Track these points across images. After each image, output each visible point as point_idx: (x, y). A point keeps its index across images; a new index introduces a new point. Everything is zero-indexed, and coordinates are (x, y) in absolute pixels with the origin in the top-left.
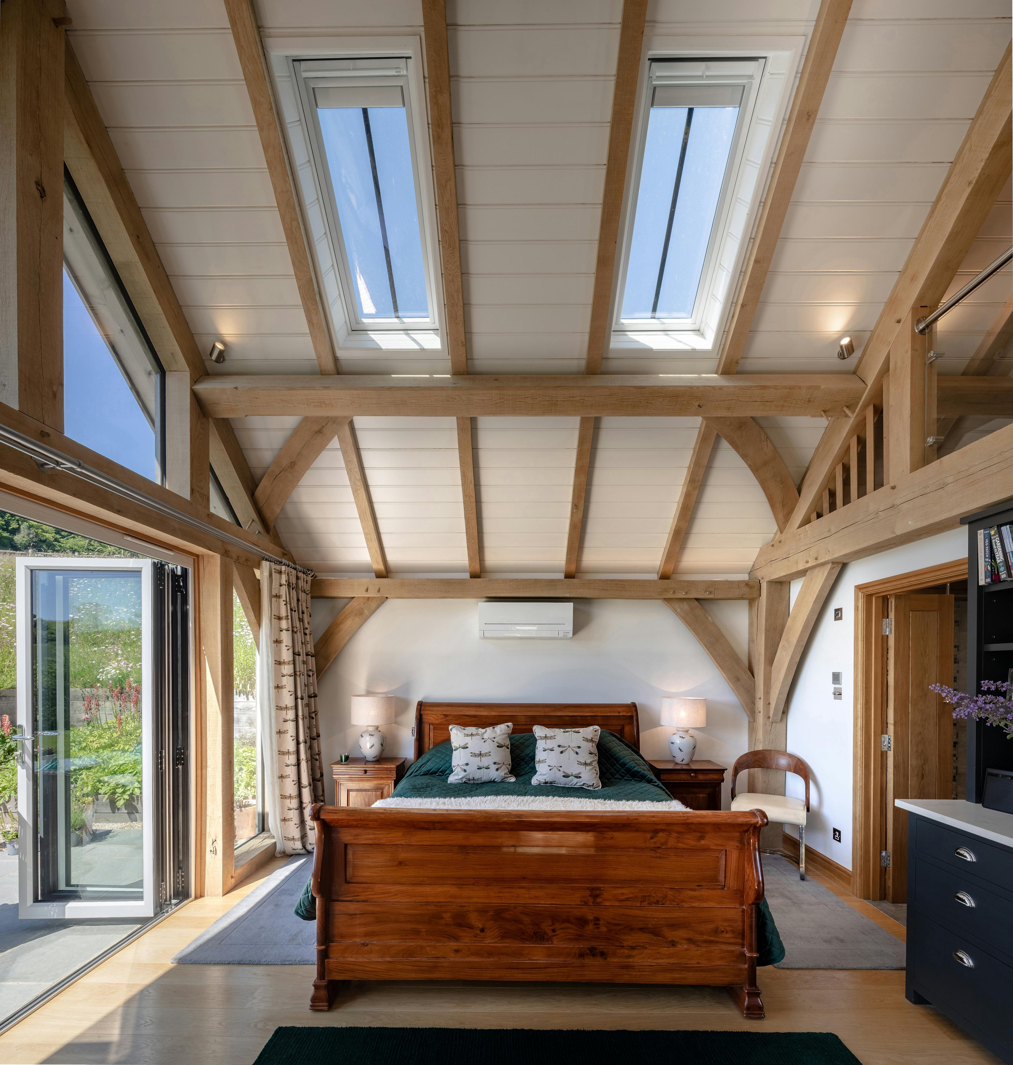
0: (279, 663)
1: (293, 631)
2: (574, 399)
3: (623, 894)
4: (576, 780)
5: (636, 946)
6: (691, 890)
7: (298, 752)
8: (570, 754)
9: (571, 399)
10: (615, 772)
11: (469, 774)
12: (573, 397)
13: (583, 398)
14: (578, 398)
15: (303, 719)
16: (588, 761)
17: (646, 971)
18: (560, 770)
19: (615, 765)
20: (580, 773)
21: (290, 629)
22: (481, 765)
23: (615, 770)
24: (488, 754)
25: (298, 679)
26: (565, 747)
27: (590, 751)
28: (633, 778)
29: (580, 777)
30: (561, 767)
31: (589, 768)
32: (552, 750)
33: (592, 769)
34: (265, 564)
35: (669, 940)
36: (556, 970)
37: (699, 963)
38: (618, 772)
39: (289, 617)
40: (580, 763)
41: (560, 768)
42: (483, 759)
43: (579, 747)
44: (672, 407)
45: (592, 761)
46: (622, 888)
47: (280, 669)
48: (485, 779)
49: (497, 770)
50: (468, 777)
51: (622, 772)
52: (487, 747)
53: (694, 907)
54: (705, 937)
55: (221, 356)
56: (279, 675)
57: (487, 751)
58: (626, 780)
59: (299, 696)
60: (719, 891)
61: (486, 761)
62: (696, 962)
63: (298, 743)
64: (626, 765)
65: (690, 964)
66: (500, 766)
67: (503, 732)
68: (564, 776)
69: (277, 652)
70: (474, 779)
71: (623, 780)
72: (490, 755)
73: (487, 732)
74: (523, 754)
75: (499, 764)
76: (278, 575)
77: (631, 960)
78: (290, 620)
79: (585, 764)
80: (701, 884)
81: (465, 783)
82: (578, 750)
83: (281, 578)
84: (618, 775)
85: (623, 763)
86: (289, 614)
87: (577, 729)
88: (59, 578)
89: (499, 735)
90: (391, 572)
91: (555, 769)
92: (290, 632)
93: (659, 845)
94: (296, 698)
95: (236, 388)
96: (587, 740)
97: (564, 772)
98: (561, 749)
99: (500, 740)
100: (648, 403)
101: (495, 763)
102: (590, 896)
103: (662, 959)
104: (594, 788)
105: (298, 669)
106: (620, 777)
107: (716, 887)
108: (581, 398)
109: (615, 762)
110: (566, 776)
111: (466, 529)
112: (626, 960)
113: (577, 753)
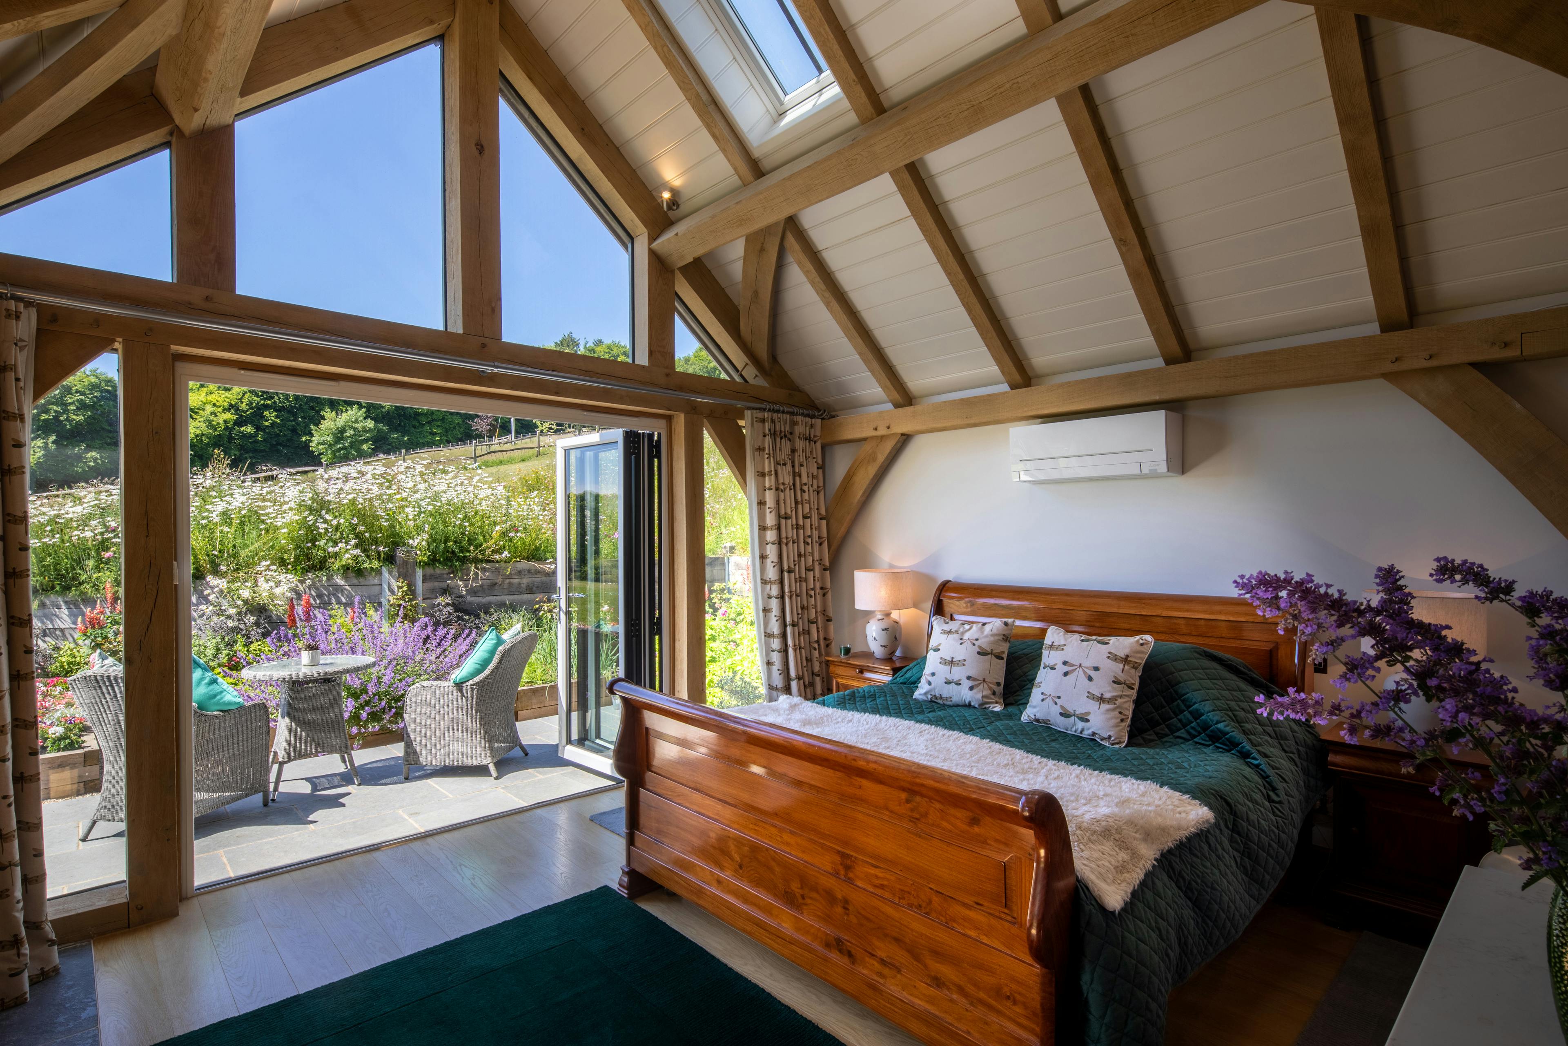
0: (763, 528)
1: (777, 489)
2: (1002, 90)
3: (877, 877)
4: (1080, 725)
5: (890, 963)
6: (965, 905)
7: (784, 635)
8: (1079, 677)
9: (998, 91)
10: (1179, 725)
11: (934, 689)
12: (999, 87)
13: (1015, 81)
14: (1008, 86)
15: (791, 597)
16: (1107, 695)
17: (897, 1007)
18: (1056, 703)
19: (1182, 712)
20: (1088, 713)
21: (773, 487)
22: (950, 678)
23: (1180, 721)
24: (962, 663)
25: (784, 548)
26: (1072, 665)
27: (1115, 677)
28: (1214, 743)
29: (1087, 721)
30: (1059, 697)
31: (1105, 707)
32: (1053, 668)
33: (1114, 710)
34: (748, 413)
35: (933, 974)
36: (800, 951)
37: (969, 1033)
38: (1184, 726)
39: (773, 473)
40: (1091, 696)
41: (1057, 700)
42: (955, 669)
43: (1096, 669)
44: (1179, 21)
45: (1117, 696)
46: (877, 867)
47: (765, 536)
48: (955, 699)
49: (971, 688)
50: (933, 693)
51: (1193, 728)
52: (961, 652)
53: (969, 937)
54: (982, 995)
55: (674, 203)
56: (763, 543)
57: (961, 658)
58: (1197, 743)
59: (786, 567)
60: (1007, 924)
61: (958, 673)
62: (964, 1029)
63: (784, 625)
64: (1203, 715)
65: (956, 1027)
66: (976, 683)
67: (995, 631)
68: (1061, 714)
69: (762, 517)
70: (941, 697)
71: (1190, 742)
72: (964, 665)
73: (971, 631)
74: (1019, 671)
75: (977, 680)
76: (761, 424)
77: (881, 981)
78: (773, 477)
79: (1101, 699)
80: (981, 902)
81: (931, 701)
82: (1092, 673)
83: (764, 427)
84: (1183, 731)
85: (1197, 710)
86: (773, 469)
87: (1106, 639)
88: (589, 454)
89: (986, 636)
90: (915, 398)
91: (1049, 700)
92: (773, 491)
93: (918, 816)
94: (782, 571)
95: (677, 234)
96: (1114, 657)
97: (1062, 707)
98: (1066, 668)
99: (984, 643)
100: (1128, 37)
101: (969, 678)
102: (841, 864)
103: (920, 999)
104: (1113, 744)
105: (784, 535)
106: (1188, 737)
107: (1003, 916)
108: (1011, 83)
109: (1183, 707)
110: (1065, 714)
111: (972, 319)
112: (876, 978)
113: (1090, 679)
